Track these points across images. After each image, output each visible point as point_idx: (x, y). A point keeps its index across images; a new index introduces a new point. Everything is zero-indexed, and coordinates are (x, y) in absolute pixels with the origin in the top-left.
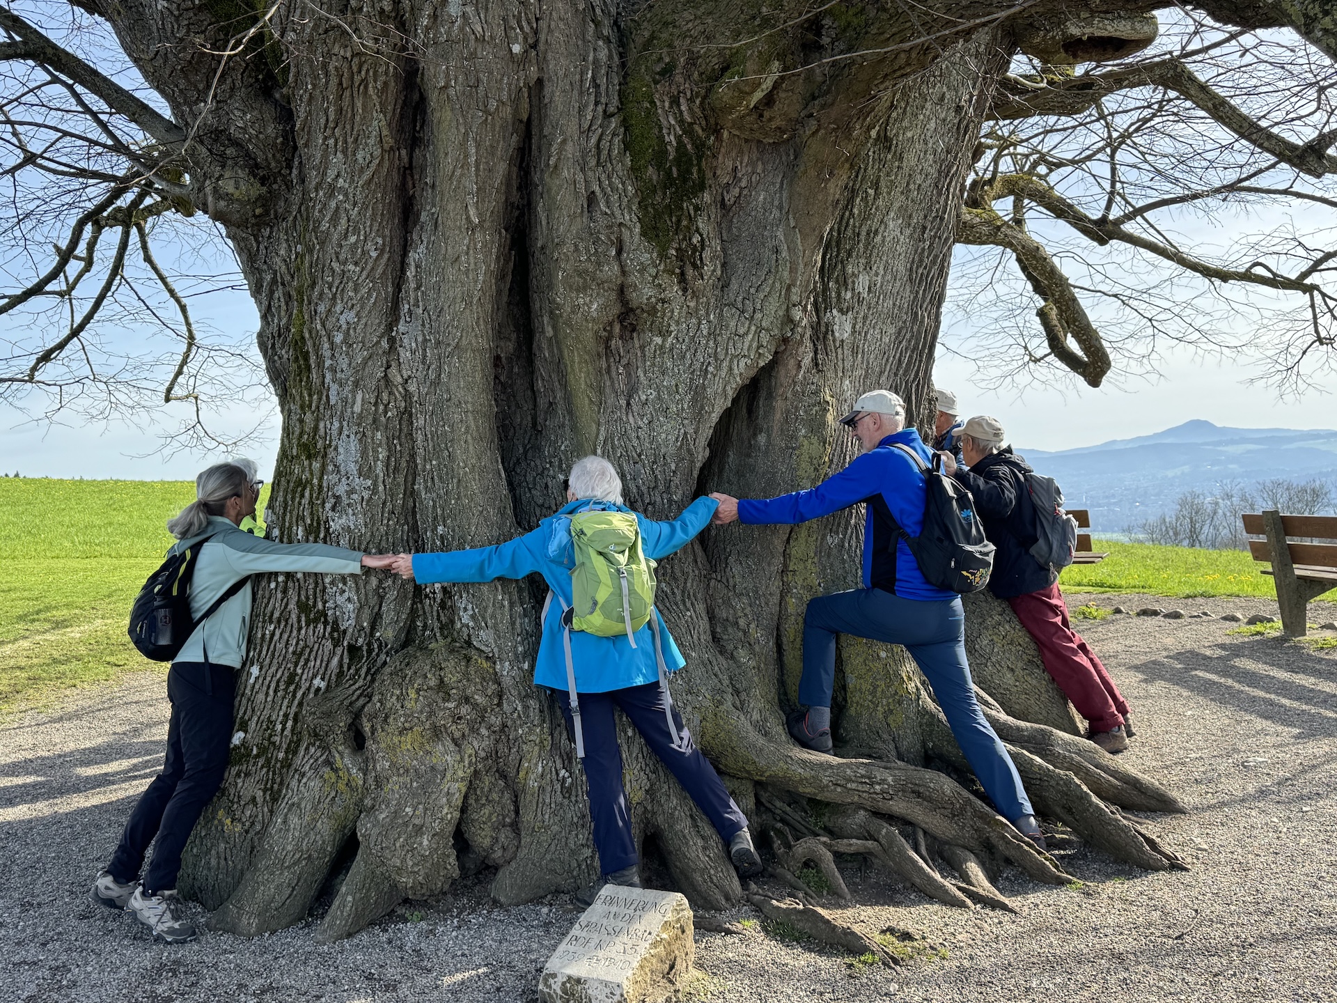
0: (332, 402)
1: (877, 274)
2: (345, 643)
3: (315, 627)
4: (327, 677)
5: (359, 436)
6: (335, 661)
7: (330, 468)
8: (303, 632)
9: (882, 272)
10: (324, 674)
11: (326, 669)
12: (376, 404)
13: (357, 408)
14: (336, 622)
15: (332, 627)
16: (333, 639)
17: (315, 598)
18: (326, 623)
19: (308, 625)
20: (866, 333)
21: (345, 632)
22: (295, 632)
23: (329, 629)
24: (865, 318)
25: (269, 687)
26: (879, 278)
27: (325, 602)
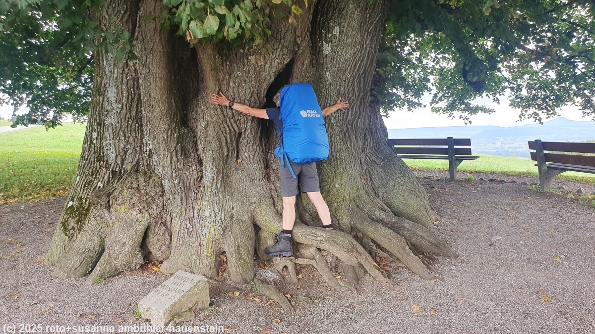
0: (106, 73)
1: (344, 27)
2: (111, 170)
3: (100, 162)
4: (103, 182)
5: (116, 86)
6: (106, 177)
7: (106, 99)
8: (95, 164)
9: (346, 26)
10: (102, 181)
11: (103, 179)
12: (122, 74)
13: (115, 75)
14: (107, 161)
15: (106, 163)
16: (106, 167)
17: (100, 151)
18: (103, 162)
19: (97, 162)
20: (338, 52)
21: (111, 165)
22: (93, 164)
23: (105, 163)
24: (338, 46)
25: (82, 185)
26: (345, 30)
27: (103, 153)
